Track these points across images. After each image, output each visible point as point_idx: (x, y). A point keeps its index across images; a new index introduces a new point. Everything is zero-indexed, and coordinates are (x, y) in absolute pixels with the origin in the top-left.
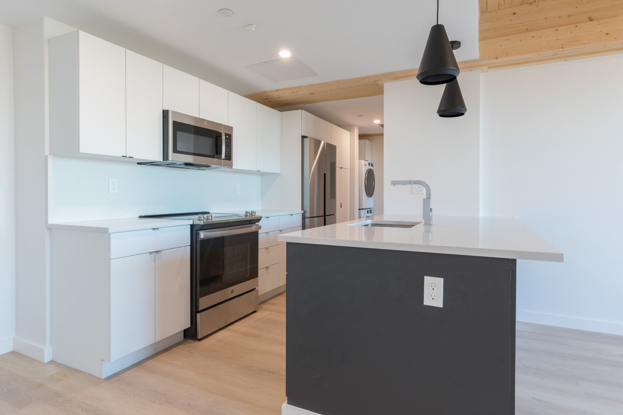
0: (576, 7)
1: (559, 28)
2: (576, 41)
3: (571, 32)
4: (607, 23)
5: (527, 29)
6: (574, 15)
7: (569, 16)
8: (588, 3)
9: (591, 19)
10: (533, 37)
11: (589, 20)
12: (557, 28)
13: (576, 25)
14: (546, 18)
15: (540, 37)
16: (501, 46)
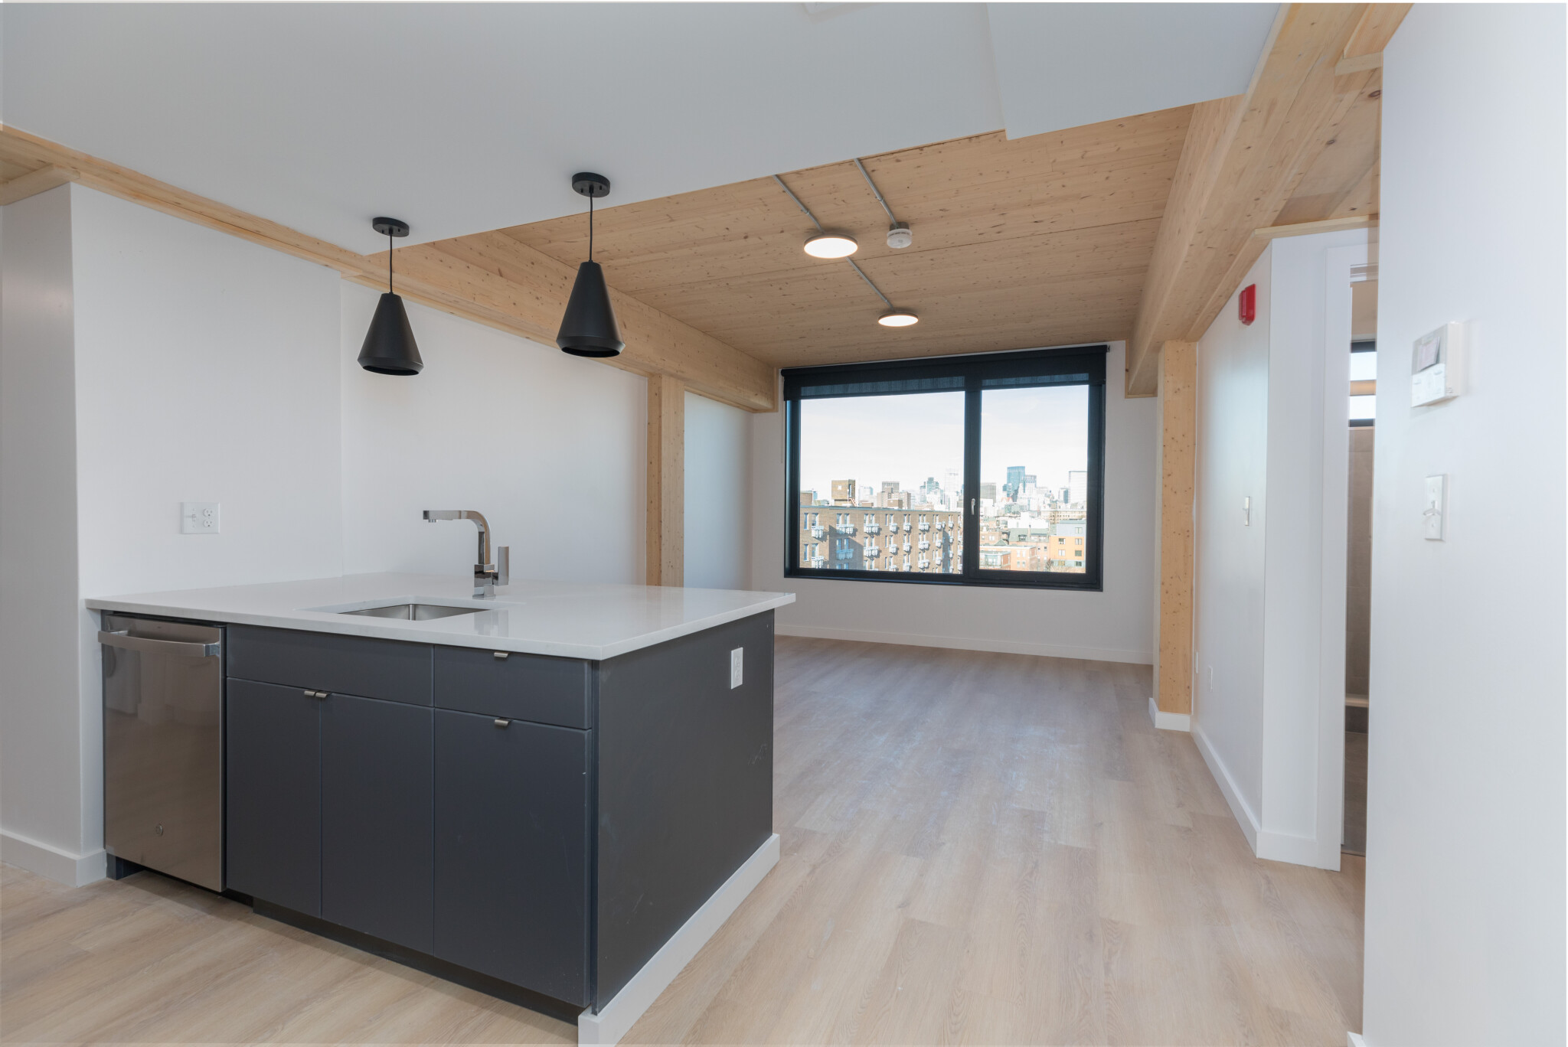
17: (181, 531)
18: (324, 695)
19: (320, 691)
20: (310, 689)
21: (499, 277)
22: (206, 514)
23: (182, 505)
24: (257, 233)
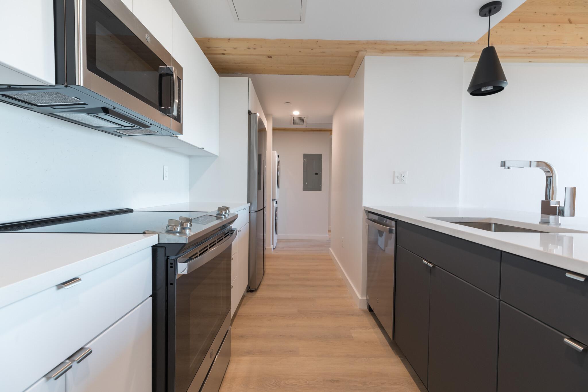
0: (560, 7)
1: (545, 25)
2: (559, 40)
3: (555, 31)
4: (581, 28)
5: (520, 20)
6: (558, 15)
7: (554, 14)
8: (569, 6)
9: (570, 22)
10: (524, 29)
11: (568, 22)
12: (544, 24)
13: (559, 24)
14: (535, 12)
15: (530, 30)
16: (497, 32)
17: (394, 183)
18: (431, 265)
19: (430, 263)
20: (426, 260)
21: (570, 24)
22: (403, 176)
23: (394, 172)
24: (426, 51)
